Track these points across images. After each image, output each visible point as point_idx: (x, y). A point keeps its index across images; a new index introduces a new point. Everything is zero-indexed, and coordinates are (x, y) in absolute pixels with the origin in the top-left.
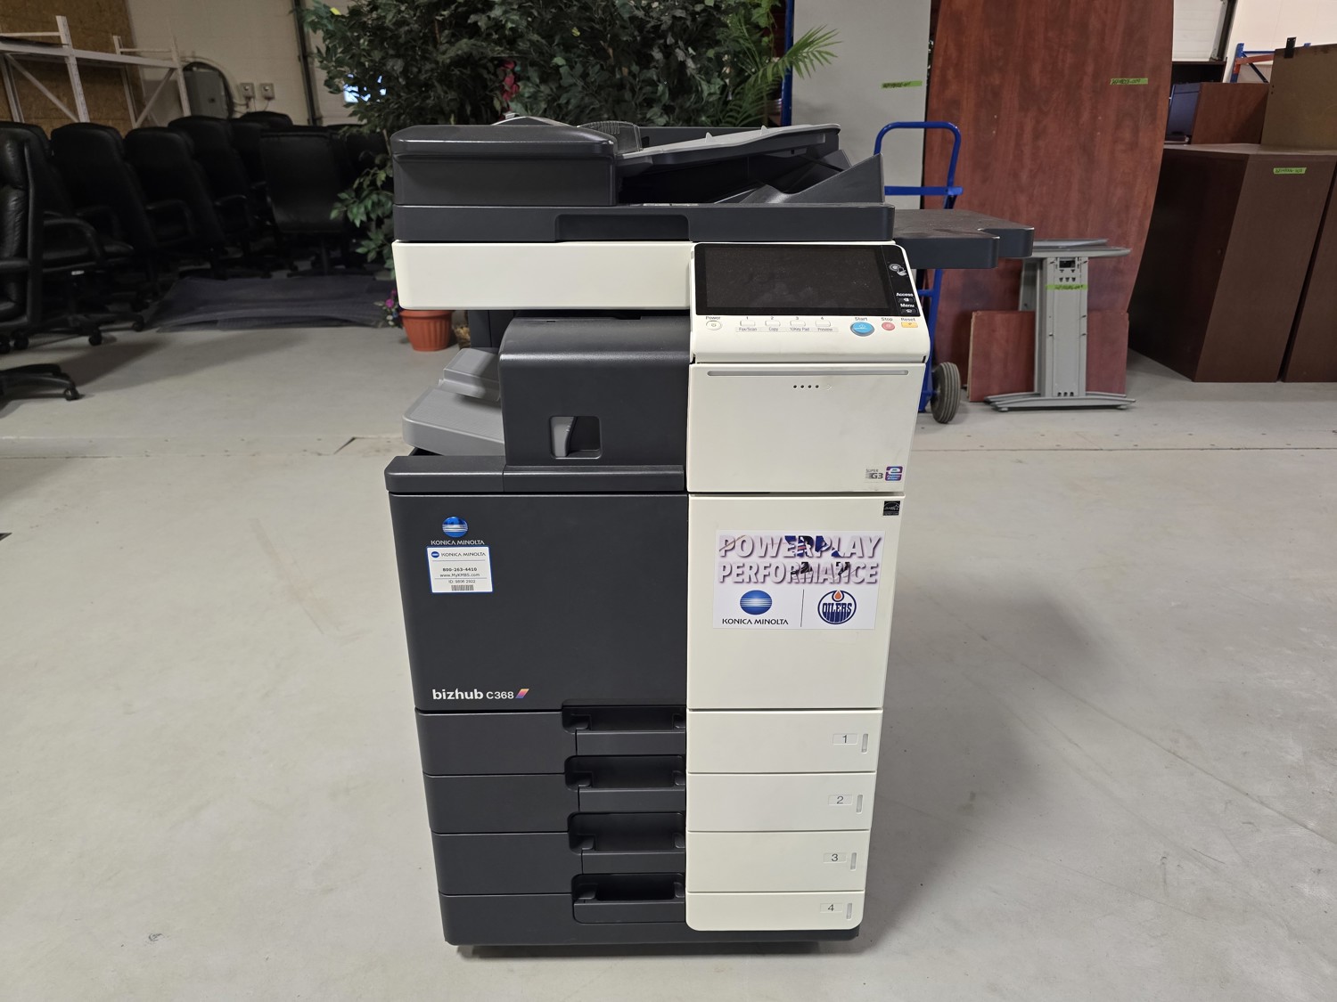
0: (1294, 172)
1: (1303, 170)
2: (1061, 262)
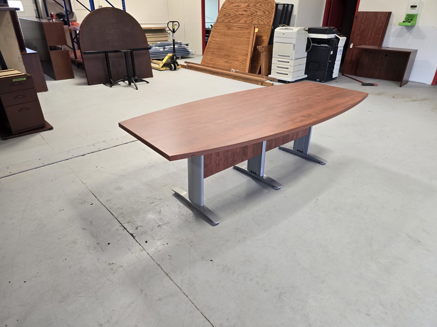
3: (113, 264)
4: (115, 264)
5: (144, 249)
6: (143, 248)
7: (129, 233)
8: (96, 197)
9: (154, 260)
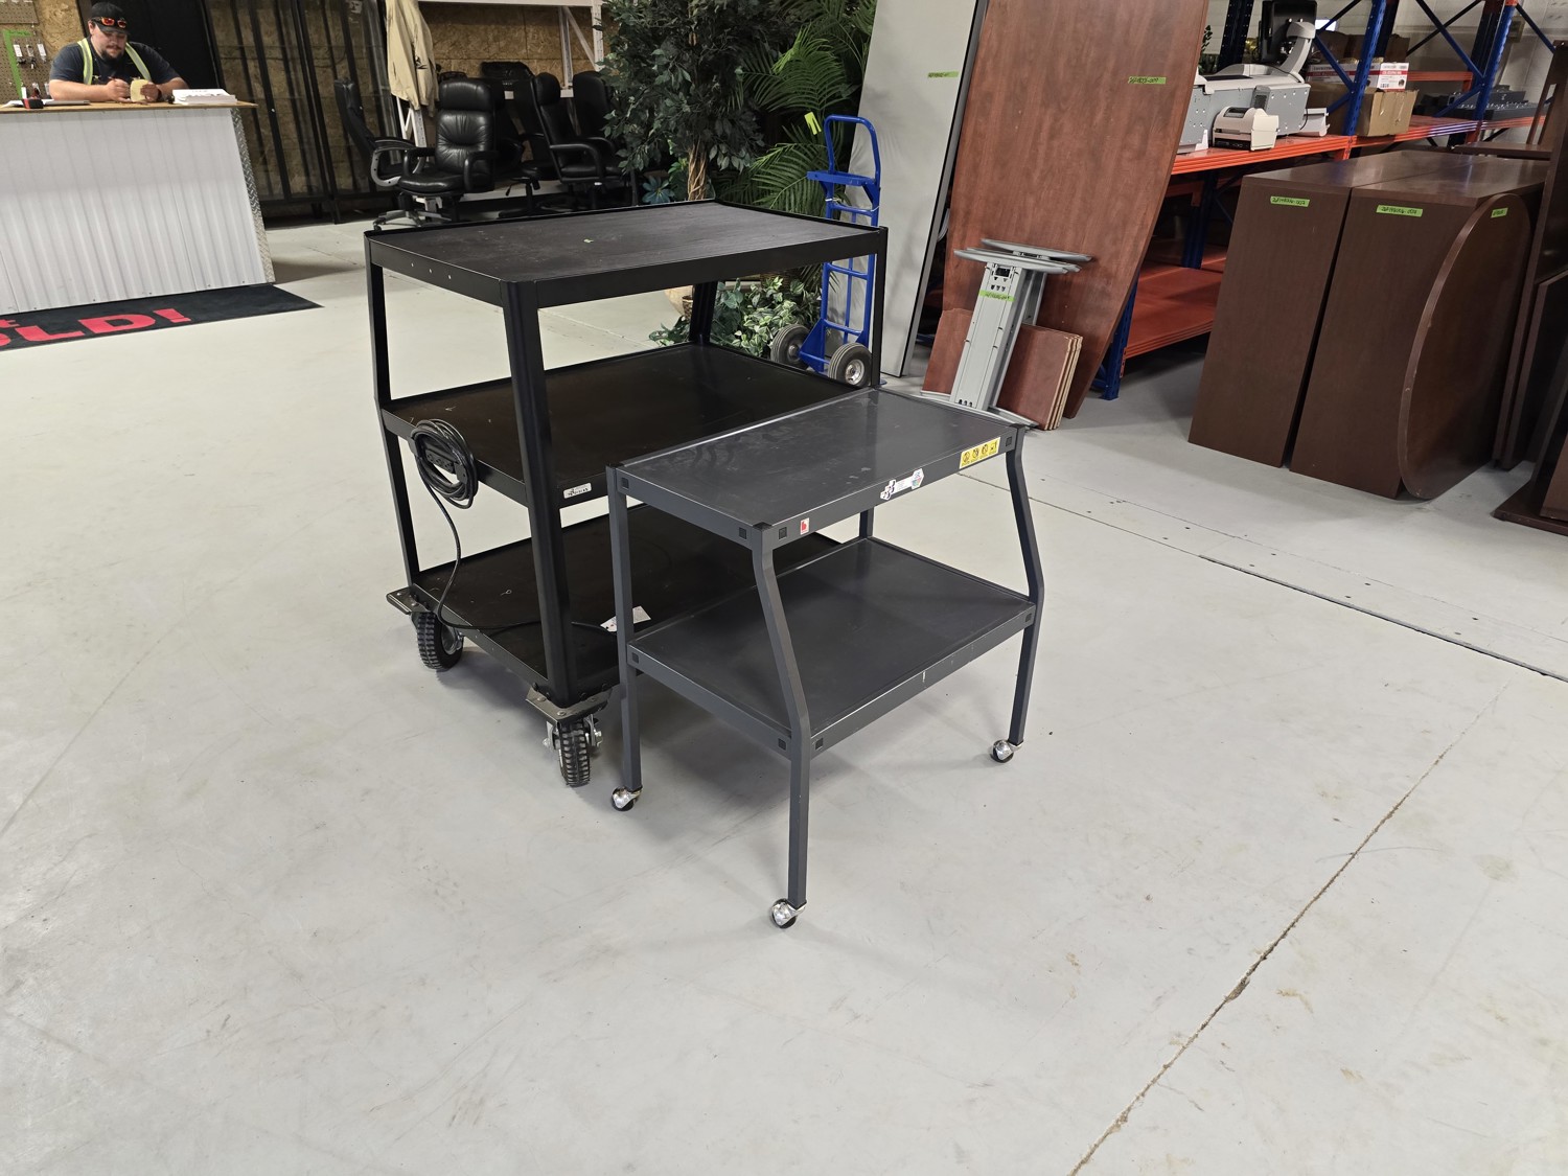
0: (1295, 204)
1: (1306, 203)
2: (999, 269)
3: (1075, 968)
4: (1079, 972)
5: (1184, 1048)
6: (1191, 1040)
7: (1249, 974)
8: (1390, 816)
9: (1143, 1095)
